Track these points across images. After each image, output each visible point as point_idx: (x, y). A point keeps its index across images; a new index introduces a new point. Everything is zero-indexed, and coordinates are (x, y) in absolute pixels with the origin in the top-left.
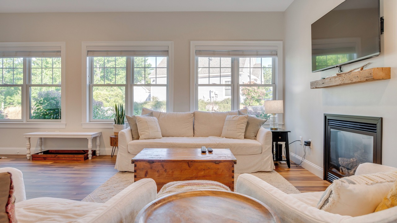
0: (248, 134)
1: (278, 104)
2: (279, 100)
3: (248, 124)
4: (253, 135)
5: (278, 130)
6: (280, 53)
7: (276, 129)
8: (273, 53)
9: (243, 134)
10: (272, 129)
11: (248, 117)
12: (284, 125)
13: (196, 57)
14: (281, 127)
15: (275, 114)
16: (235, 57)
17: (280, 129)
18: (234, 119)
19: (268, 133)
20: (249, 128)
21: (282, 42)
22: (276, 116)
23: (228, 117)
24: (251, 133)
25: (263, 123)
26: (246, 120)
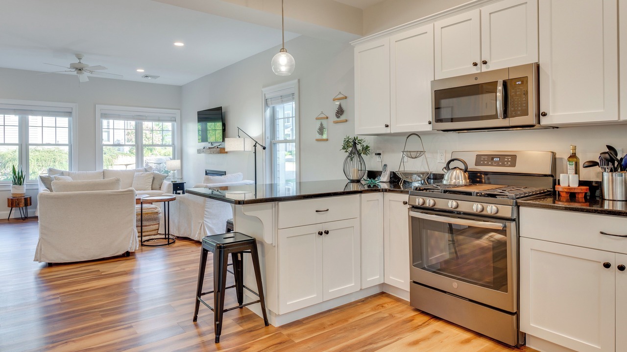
0: (153, 187)
1: (177, 163)
2: (178, 159)
3: (154, 178)
4: (158, 187)
5: (177, 182)
6: (178, 119)
7: (176, 181)
8: (173, 119)
9: (151, 186)
10: (172, 182)
11: (154, 174)
12: (182, 178)
13: (101, 119)
14: (180, 180)
15: (175, 170)
16: (140, 121)
17: (179, 181)
18: (142, 175)
19: (170, 184)
20: (155, 182)
21: (179, 111)
22: (175, 172)
23: (136, 174)
24: (156, 185)
25: (165, 177)
26: (152, 176)
